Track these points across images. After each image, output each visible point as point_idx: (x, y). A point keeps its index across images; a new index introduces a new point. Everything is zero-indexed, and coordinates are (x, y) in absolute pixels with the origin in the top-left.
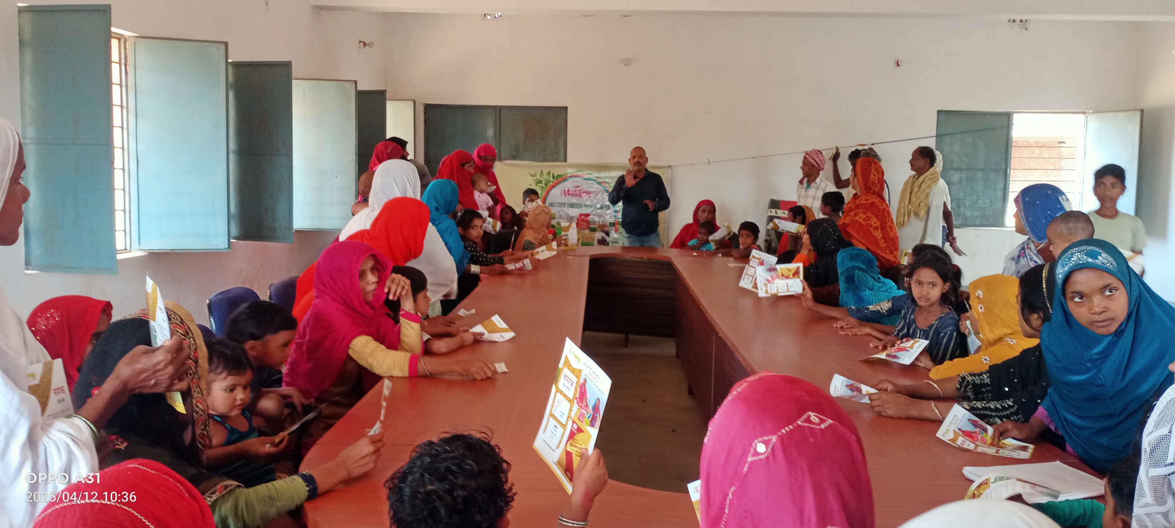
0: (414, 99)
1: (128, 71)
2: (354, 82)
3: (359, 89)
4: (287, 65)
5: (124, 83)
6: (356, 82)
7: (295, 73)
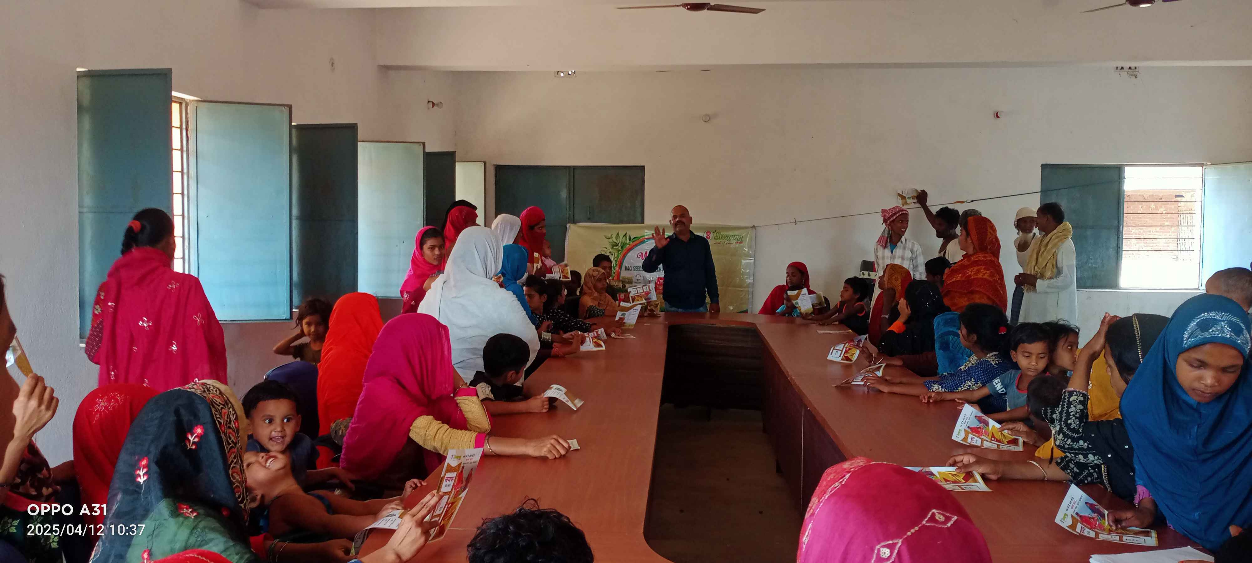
0: (484, 160)
1: (189, 136)
2: (422, 144)
3: (427, 150)
4: (352, 128)
5: (185, 149)
6: (424, 144)
7: (360, 134)
